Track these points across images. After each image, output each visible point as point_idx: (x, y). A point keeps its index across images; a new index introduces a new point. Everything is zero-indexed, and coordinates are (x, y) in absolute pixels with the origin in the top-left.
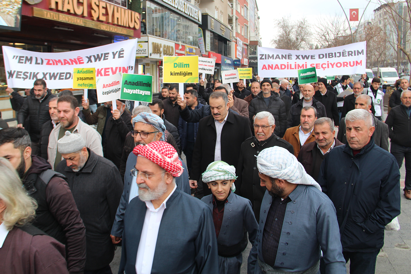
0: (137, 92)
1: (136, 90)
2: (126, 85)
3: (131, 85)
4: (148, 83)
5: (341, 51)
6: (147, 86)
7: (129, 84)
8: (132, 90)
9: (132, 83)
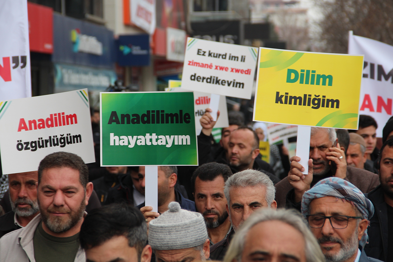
0: (151, 140)
1: (144, 136)
2: (114, 124)
3: (128, 123)
4: (181, 111)
6: (177, 122)
7: (123, 122)
8: (135, 137)
9: (131, 118)
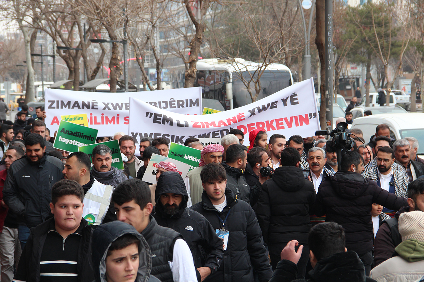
0: (75, 143)
1: (73, 141)
2: (62, 133)
3: (68, 134)
4: (90, 136)
5: (168, 100)
6: (87, 139)
7: (66, 133)
8: (69, 140)
9: (70, 132)
